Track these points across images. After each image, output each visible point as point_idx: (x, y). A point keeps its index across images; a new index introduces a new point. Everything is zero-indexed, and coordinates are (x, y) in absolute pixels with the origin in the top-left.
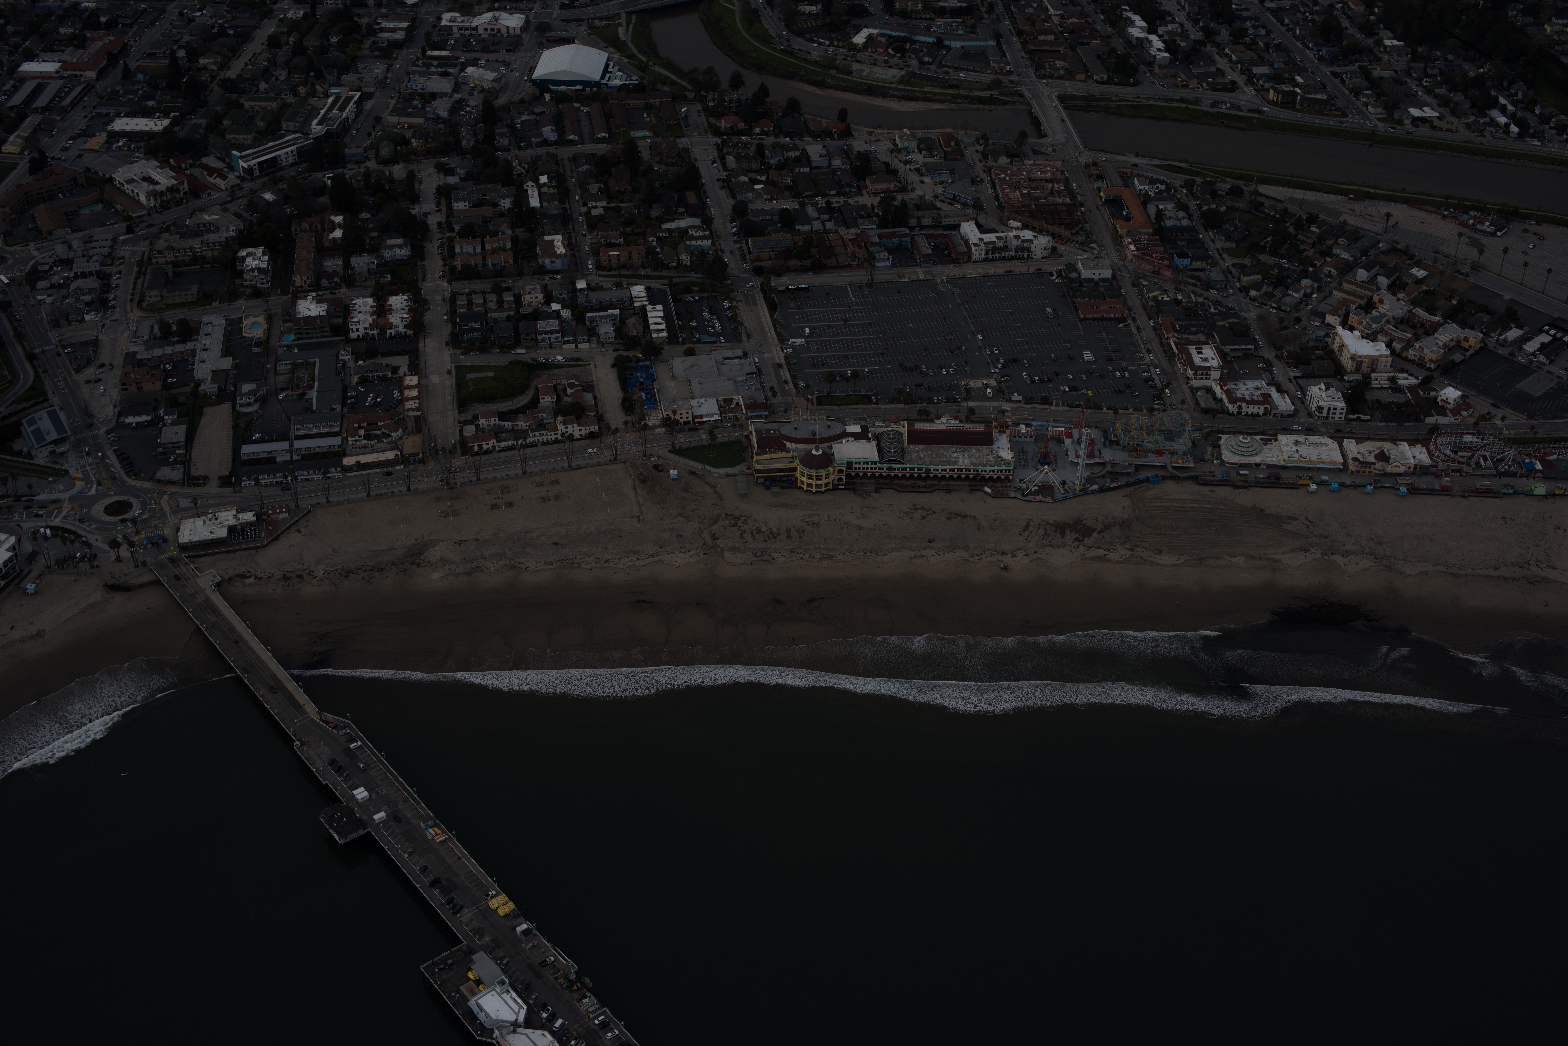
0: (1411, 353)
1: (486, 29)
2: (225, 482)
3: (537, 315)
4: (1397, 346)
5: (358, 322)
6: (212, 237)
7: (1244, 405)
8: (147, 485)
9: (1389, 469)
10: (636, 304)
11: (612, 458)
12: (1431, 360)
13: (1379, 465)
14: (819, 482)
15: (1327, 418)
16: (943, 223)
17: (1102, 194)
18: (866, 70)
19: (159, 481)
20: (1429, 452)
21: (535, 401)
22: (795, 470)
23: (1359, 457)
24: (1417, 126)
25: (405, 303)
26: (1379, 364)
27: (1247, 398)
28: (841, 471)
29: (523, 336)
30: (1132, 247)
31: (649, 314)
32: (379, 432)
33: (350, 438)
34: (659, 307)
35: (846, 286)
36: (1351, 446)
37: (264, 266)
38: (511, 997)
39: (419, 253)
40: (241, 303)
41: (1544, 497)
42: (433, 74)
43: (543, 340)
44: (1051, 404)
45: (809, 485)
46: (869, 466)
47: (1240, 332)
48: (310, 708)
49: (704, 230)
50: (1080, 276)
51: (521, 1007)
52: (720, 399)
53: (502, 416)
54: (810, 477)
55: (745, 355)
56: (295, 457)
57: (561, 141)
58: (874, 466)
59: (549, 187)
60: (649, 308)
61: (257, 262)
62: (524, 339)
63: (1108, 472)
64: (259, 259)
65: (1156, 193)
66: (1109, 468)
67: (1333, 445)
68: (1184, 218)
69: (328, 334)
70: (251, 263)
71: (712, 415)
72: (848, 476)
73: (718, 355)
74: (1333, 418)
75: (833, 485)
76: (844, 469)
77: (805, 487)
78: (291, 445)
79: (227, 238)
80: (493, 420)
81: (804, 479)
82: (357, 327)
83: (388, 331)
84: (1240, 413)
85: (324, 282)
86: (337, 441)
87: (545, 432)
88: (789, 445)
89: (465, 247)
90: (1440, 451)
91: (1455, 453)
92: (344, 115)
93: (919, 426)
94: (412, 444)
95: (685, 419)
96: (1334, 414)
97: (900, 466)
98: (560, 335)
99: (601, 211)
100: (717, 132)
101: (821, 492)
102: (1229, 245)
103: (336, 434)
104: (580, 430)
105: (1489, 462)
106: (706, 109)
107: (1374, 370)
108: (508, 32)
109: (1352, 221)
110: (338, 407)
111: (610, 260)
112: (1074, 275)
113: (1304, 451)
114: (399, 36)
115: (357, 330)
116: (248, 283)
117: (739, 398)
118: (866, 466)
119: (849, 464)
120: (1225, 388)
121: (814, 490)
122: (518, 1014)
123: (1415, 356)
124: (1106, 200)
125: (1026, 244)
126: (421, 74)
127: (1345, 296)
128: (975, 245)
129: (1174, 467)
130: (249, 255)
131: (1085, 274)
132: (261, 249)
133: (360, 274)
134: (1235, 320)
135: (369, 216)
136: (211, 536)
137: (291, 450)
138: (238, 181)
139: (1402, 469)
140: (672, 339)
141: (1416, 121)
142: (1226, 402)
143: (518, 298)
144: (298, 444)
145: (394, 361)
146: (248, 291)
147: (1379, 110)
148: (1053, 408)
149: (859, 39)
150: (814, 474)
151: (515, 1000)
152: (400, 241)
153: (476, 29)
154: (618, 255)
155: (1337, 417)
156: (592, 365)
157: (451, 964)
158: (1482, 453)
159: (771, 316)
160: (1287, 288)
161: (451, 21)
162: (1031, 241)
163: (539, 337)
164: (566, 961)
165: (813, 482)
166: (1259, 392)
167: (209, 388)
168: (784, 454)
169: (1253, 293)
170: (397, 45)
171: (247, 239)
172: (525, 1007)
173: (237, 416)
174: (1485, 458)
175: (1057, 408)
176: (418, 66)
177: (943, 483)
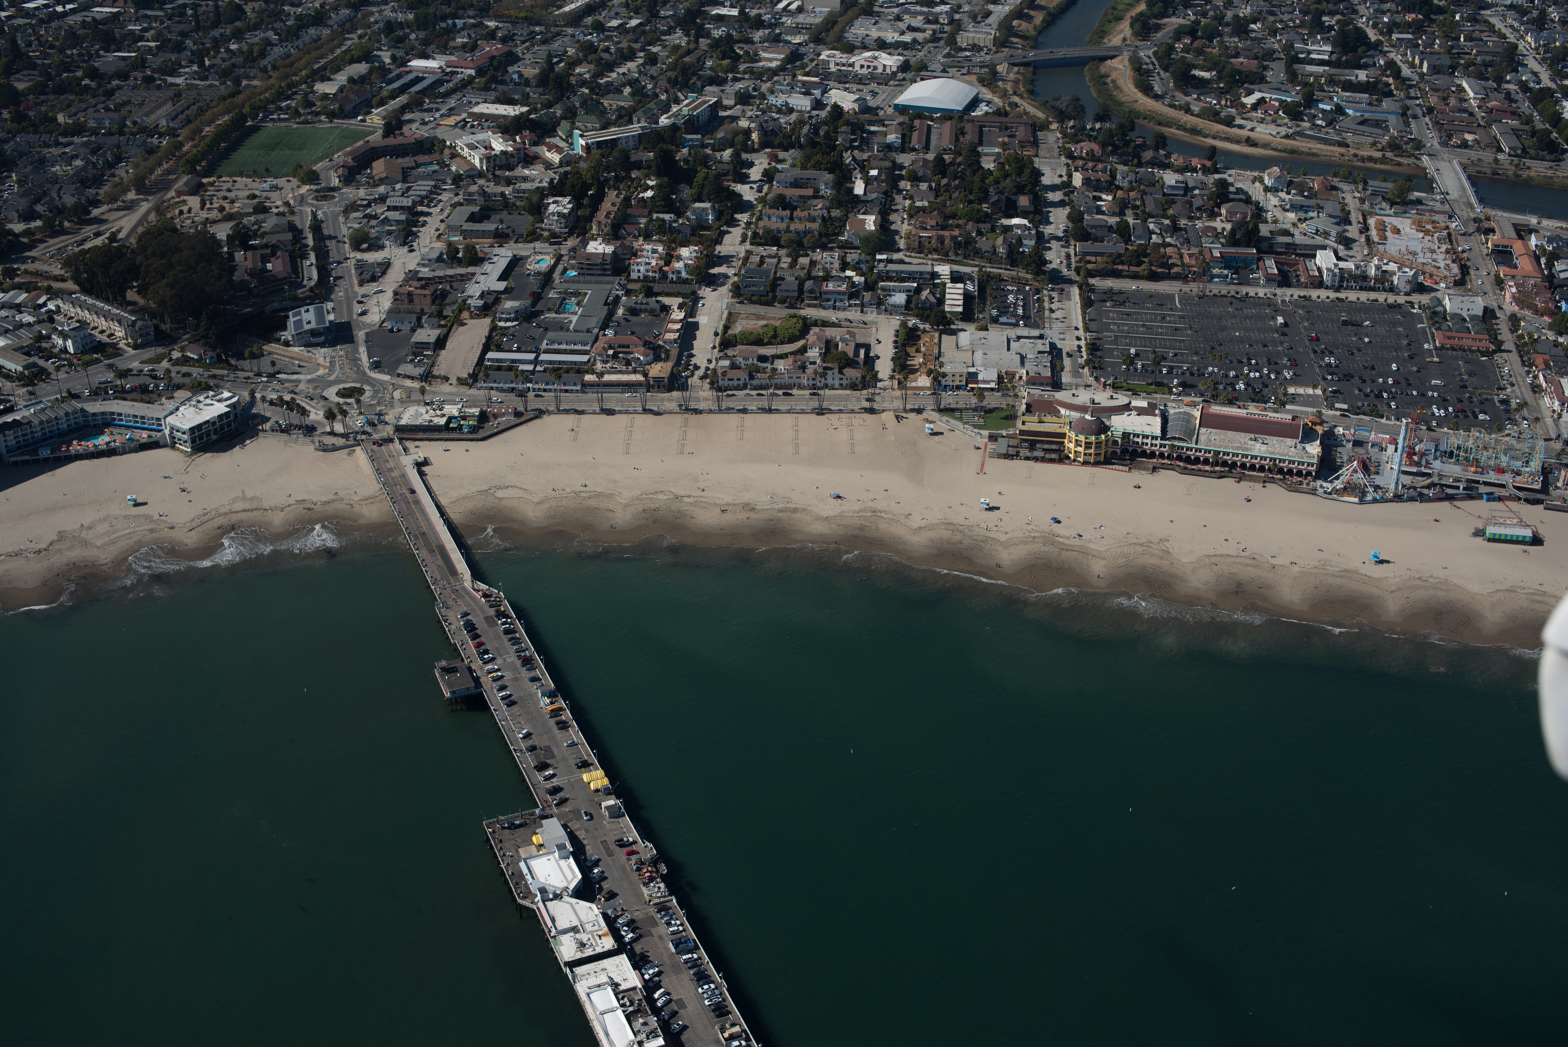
2: (462, 382)
5: (641, 264)
6: (525, 187)
10: (937, 281)
11: (869, 408)
14: (1089, 451)
16: (1298, 251)
17: (1489, 244)
19: (399, 375)
21: (802, 350)
25: (694, 254)
28: (1115, 441)
29: (806, 294)
30: (1513, 290)
31: (948, 291)
32: (629, 356)
33: (597, 358)
34: (961, 286)
35: (1173, 295)
39: (726, 220)
40: (534, 243)
42: (796, 92)
43: (828, 300)
45: (1077, 454)
46: (1149, 441)
48: (466, 576)
49: (1030, 229)
50: (1445, 310)
52: (1002, 370)
53: (763, 358)
54: (1078, 444)
55: (1041, 337)
56: (539, 368)
57: (904, 147)
58: (1154, 441)
59: (877, 179)
60: (949, 285)
61: (561, 208)
63: (1433, 483)
64: (563, 206)
65: (1553, 248)
66: (1435, 479)
69: (610, 273)
70: (554, 208)
71: (988, 382)
72: (1124, 450)
73: (1013, 333)
75: (1105, 457)
76: (1119, 440)
77: (1072, 456)
78: (537, 357)
79: (538, 188)
80: (751, 360)
82: (639, 268)
83: (670, 275)
86: (585, 358)
88: (1063, 411)
89: (772, 216)
92: (695, 114)
93: (1216, 410)
94: (659, 369)
98: (846, 297)
100: (1070, 156)
103: (586, 353)
104: (841, 379)
110: (595, 330)
111: (920, 242)
112: (1438, 309)
115: (639, 271)
116: (546, 226)
117: (1022, 372)
118: (1145, 440)
119: (1126, 435)
122: (569, 883)
124: (1494, 250)
126: (785, 93)
128: (1329, 270)
129: (1515, 487)
130: (554, 202)
131: (1451, 309)
132: (568, 199)
136: (429, 423)
137: (536, 361)
140: (967, 315)
144: (543, 357)
145: (666, 301)
149: (1250, 100)
150: (1084, 440)
151: (571, 869)
152: (708, 205)
153: (852, 65)
154: (929, 237)
156: (874, 329)
157: (518, 826)
159: (1084, 313)
161: (828, 56)
163: (824, 296)
164: (645, 844)
165: (1082, 450)
167: (475, 303)
168: (1055, 419)
170: (770, 71)
171: (556, 189)
172: (580, 876)
173: (494, 328)
177: (1234, 469)
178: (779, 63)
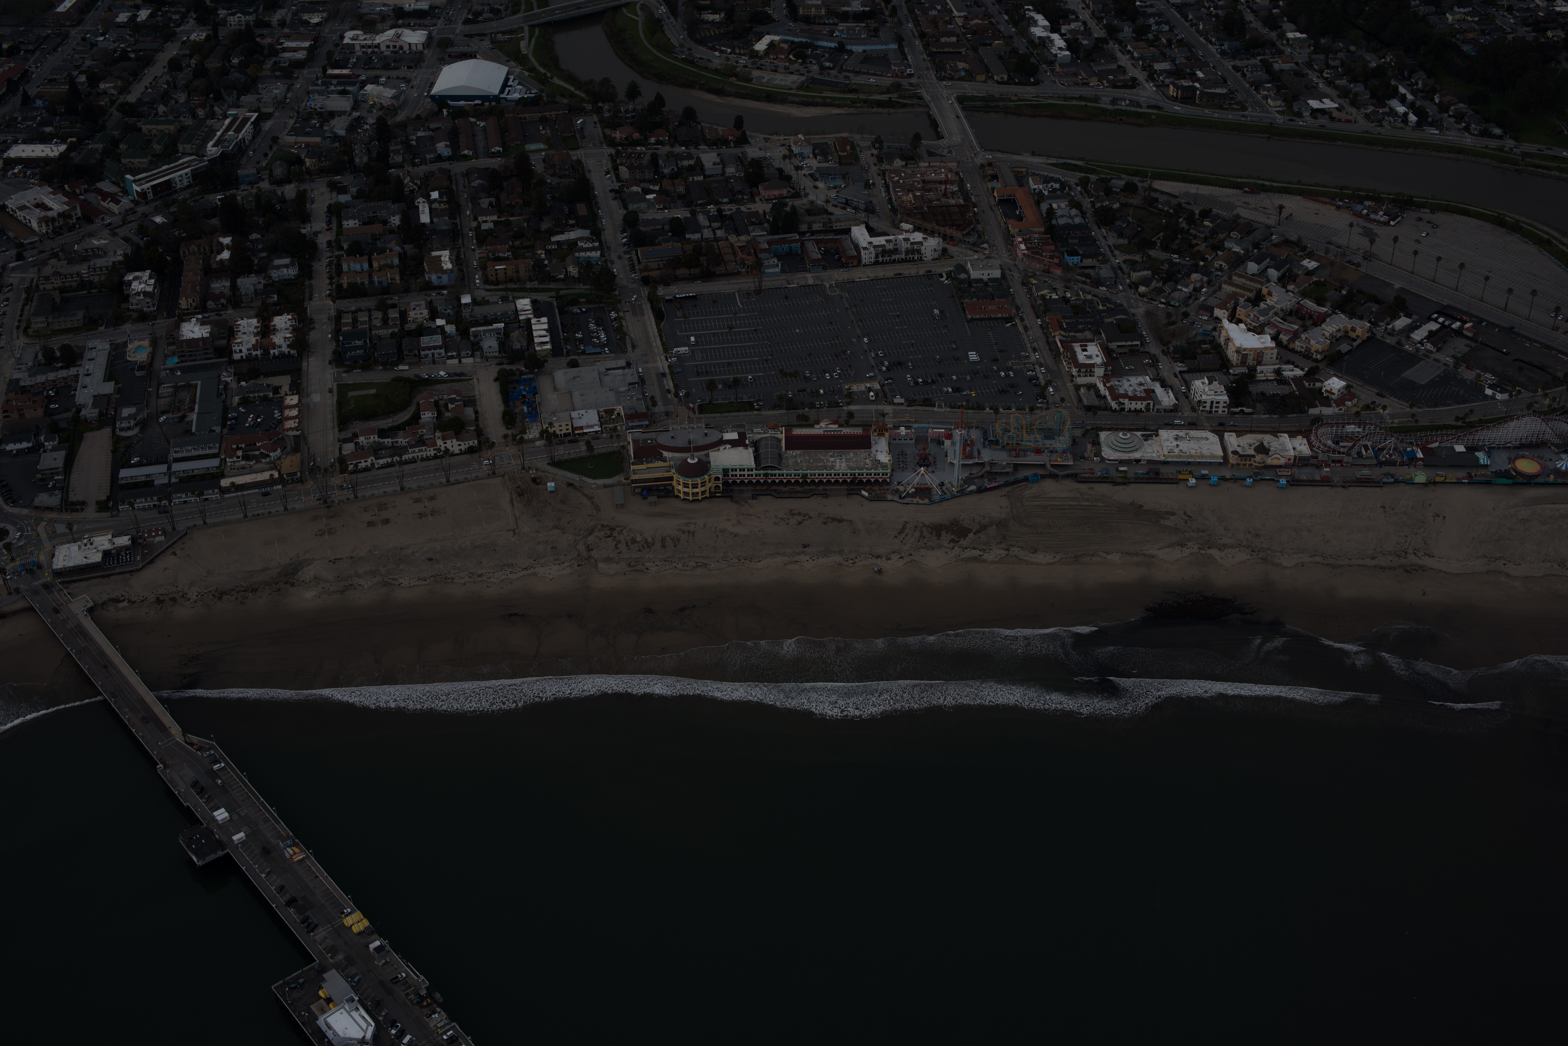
0: (1298, 345)
1: (388, 47)
2: (102, 506)
3: (421, 331)
4: (1284, 338)
5: (241, 343)
6: (99, 262)
7: (1126, 401)
8: (25, 512)
9: (1269, 461)
10: (521, 318)
11: (491, 472)
12: (1317, 351)
13: (1259, 458)
14: (695, 490)
15: (1210, 412)
16: (835, 228)
17: (995, 194)
18: (767, 76)
19: (37, 508)
20: (1310, 443)
21: (416, 417)
22: (671, 478)
23: (1239, 450)
24: (1316, 118)
25: (289, 323)
26: (1265, 356)
27: (1130, 394)
28: (717, 479)
29: (405, 353)
30: (1023, 247)
31: (534, 327)
32: (257, 453)
33: (228, 460)
34: (544, 320)
35: (734, 294)
36: (1231, 439)
37: (150, 289)
38: (360, 1015)
39: (307, 272)
40: (127, 327)
41: (1425, 485)
42: (332, 92)
43: (426, 356)
44: (934, 406)
45: (686, 494)
46: (746, 473)
47: (1128, 329)
48: (176, 730)
49: (593, 241)
50: (969, 277)
51: (369, 1024)
52: (601, 410)
53: (382, 433)
54: (686, 486)
55: (629, 365)
56: (173, 480)
57: (456, 157)
58: (750, 473)
59: (439, 202)
60: (533, 321)
61: (143, 286)
62: (407, 355)
63: (986, 472)
64: (146, 283)
65: (1049, 192)
66: (987, 468)
67: (1214, 438)
68: (1076, 216)
69: (212, 356)
70: (137, 286)
71: (592, 426)
72: (725, 483)
73: (601, 366)
74: (1217, 412)
75: (710, 493)
76: (721, 476)
77: (682, 495)
78: (169, 468)
79: (114, 263)
80: (372, 437)
81: (680, 488)
82: (240, 348)
83: (272, 352)
84: (1123, 409)
85: (210, 304)
86: (215, 462)
87: (423, 448)
88: (666, 454)
89: (352, 265)
90: (1320, 442)
91: (1337, 443)
92: (240, 136)
93: (797, 431)
94: (290, 464)
95: (564, 431)
96: (1218, 407)
97: (777, 472)
98: (443, 351)
99: (491, 225)
100: (611, 143)
101: (698, 500)
102: (1121, 241)
103: (215, 456)
104: (460, 445)
105: (1370, 451)
106: (601, 121)
107: (1259, 363)
108: (410, 49)
109: (1245, 213)
110: (218, 429)
111: (496, 274)
112: (963, 276)
113: (1184, 446)
114: (301, 55)
115: (241, 351)
116: (134, 307)
117: (620, 409)
118: (742, 473)
119: (726, 471)
120: (1108, 385)
121: (691, 498)
122: (365, 1031)
123: (1302, 347)
124: (1000, 201)
125: (915, 247)
126: (320, 93)
127: (1234, 289)
128: (865, 248)
129: (1052, 466)
130: (135, 279)
131: (975, 274)
132: (148, 273)
133: (246, 294)
134: (1123, 317)
135: (259, 236)
136: (85, 561)
137: (169, 473)
138: (132, 205)
139: (1282, 461)
140: (557, 351)
141: (1315, 112)
142: (1109, 398)
143: (403, 315)
144: (176, 467)
145: (276, 381)
146: (135, 315)
147: (1279, 103)
148: (936, 409)
149: (761, 46)
150: (690, 483)
151: (363, 1018)
152: (287, 261)
153: (378, 46)
154: (505, 269)
155: (1220, 410)
156: (475, 380)
157: (303, 983)
158: (1363, 443)
159: (658, 325)
160: (1176, 283)
161: (353, 39)
162: (921, 243)
163: (422, 353)
164: (418, 976)
165: (689, 490)
166: (1142, 388)
167: (90, 413)
168: (660, 464)
169: (1142, 289)
170: (299, 65)
171: (134, 263)
172: (373, 1024)
173: (117, 440)
174: (1366, 448)
175: (940, 410)
176: (318, 85)
177: (821, 488)
178: (305, 53)
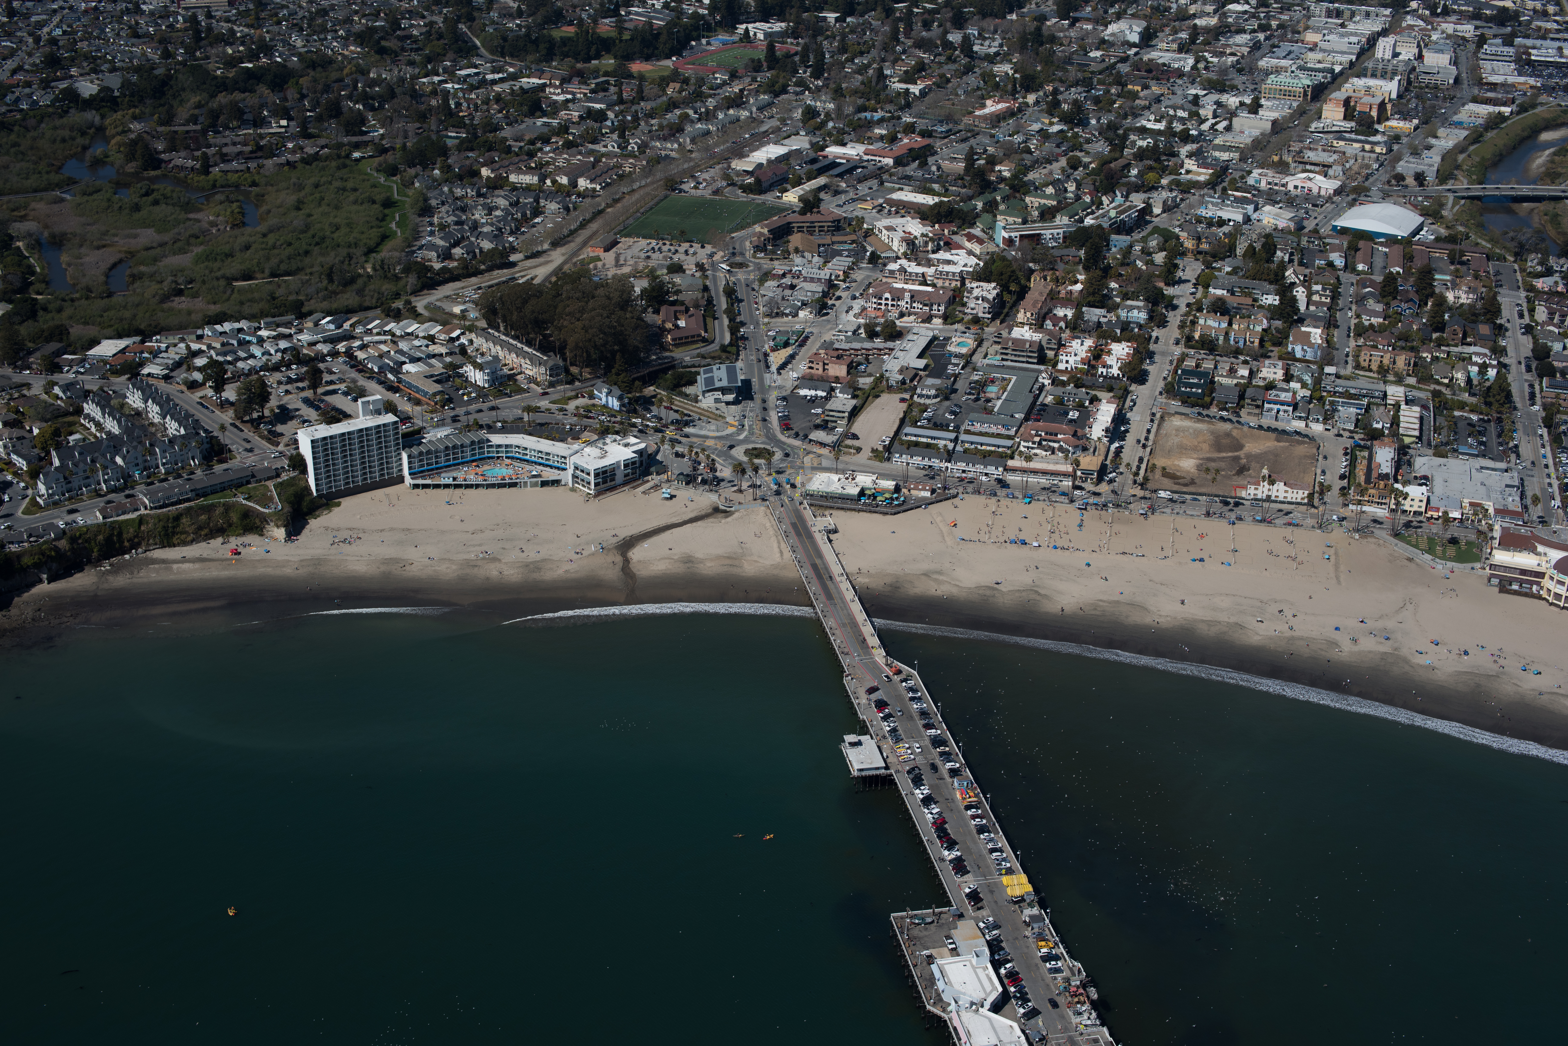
1: (1296, 187)
2: (877, 455)
3: (1271, 387)
5: (1070, 355)
6: (948, 268)
8: (797, 442)
10: (1390, 402)
19: (810, 441)
22: (1541, 575)
29: (1248, 401)
31: (1402, 413)
32: (1056, 445)
33: (1022, 443)
34: (1416, 409)
37: (990, 297)
38: (986, 973)
39: (1158, 319)
40: (957, 326)
42: (1227, 206)
43: (1270, 410)
45: (1557, 596)
48: (878, 651)
49: (1491, 359)
51: (994, 988)
54: (1560, 585)
55: (1509, 470)
56: (958, 448)
60: (1403, 407)
61: (984, 293)
62: (1248, 404)
64: (988, 291)
69: (1035, 361)
70: (977, 293)
73: (1475, 464)
77: (1550, 598)
78: (957, 437)
81: (1552, 586)
83: (1100, 370)
86: (1009, 443)
88: (1540, 548)
89: (1209, 321)
92: (1122, 218)
94: (1088, 462)
95: (1415, 508)
100: (1531, 289)
103: (1009, 437)
108: (1319, 193)
111: (1370, 360)
116: (969, 310)
117: (1489, 505)
121: (1562, 604)
122: (988, 995)
126: (1215, 205)
130: (978, 287)
132: (993, 285)
133: (1089, 322)
136: (840, 491)
137: (956, 441)
140: (1424, 439)
143: (1254, 372)
144: (965, 438)
145: (1097, 393)
146: (967, 318)
150: (1567, 582)
151: (990, 979)
152: (1141, 304)
153: (1286, 185)
154: (1382, 356)
157: (929, 923)
161: (1260, 175)
163: (1266, 406)
165: (1563, 592)
167: (894, 378)
168: (1531, 556)
170: (1198, 184)
171: (981, 276)
172: (1000, 990)
173: (911, 404)
178: (1207, 177)
